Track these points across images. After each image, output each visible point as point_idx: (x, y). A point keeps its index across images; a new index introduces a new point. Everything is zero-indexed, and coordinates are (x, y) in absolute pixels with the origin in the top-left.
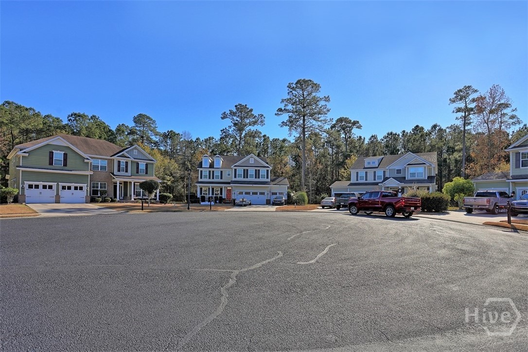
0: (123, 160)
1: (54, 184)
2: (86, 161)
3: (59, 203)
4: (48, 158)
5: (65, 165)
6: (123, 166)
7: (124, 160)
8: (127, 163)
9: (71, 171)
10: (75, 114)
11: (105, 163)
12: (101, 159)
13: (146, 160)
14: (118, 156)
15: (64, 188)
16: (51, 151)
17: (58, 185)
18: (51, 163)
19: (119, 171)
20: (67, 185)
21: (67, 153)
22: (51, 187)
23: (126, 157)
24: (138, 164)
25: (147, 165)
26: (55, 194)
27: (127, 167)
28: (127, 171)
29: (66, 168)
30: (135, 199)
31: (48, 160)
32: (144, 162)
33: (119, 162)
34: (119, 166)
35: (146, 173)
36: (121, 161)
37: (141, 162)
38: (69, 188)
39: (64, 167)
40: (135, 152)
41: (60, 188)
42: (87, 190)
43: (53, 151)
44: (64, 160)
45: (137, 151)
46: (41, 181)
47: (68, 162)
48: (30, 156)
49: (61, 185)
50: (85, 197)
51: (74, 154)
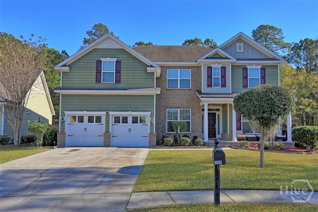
0: (216, 65)
1: (103, 114)
2: (149, 70)
3: (109, 146)
4: (95, 72)
5: (118, 81)
6: (217, 75)
7: (218, 63)
8: (223, 69)
9: (126, 89)
10: (189, 41)
11: (188, 75)
12: (180, 67)
13: (260, 60)
14: (207, 58)
15: (117, 120)
16: (98, 59)
17: (108, 115)
18: (98, 81)
19: (209, 85)
20: (121, 114)
21: (119, 59)
22: (99, 119)
23: (222, 58)
24: (245, 69)
25: (263, 69)
26: (104, 131)
27: (224, 77)
28: (224, 85)
29: (119, 86)
31: (95, 74)
32: (257, 64)
33: (210, 68)
34: (210, 77)
36: (213, 66)
37: (252, 64)
38: (125, 120)
39: (116, 85)
40: (240, 48)
41: (112, 120)
42: (151, 123)
43: (102, 59)
44: (116, 73)
45: (242, 44)
46: (85, 110)
47: (122, 75)
48: (72, 71)
49: (112, 115)
50: (148, 137)
51: (132, 61)
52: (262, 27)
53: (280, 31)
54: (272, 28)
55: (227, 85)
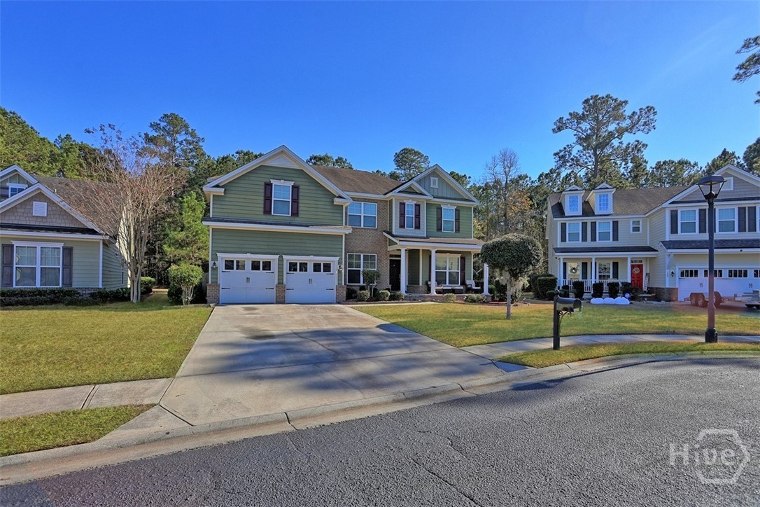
0: (410, 201)
1: (273, 258)
2: (337, 201)
3: (283, 303)
4: (262, 198)
5: (295, 213)
6: (410, 213)
7: (413, 199)
8: (418, 206)
9: (307, 226)
11: (373, 211)
12: (365, 200)
13: (455, 199)
14: (400, 192)
15: (293, 267)
16: (267, 181)
17: (281, 260)
18: (267, 211)
19: (402, 226)
20: (298, 259)
21: (297, 184)
22: (267, 266)
23: (417, 193)
24: (440, 209)
25: (457, 211)
26: (276, 282)
27: (418, 216)
28: (418, 227)
29: (297, 220)
30: (438, 292)
31: (262, 202)
32: (452, 204)
33: (402, 205)
34: (402, 215)
35: (458, 230)
36: (406, 202)
37: (446, 204)
38: (304, 267)
39: (293, 219)
40: (434, 183)
41: (286, 267)
42: (340, 272)
43: (272, 181)
44: (292, 202)
45: (437, 179)
46: (249, 253)
47: (300, 205)
48: (228, 196)
49: (287, 260)
50: (335, 289)
51: (314, 188)
52: (406, 151)
53: (426, 158)
54: (417, 153)
55: (421, 226)
